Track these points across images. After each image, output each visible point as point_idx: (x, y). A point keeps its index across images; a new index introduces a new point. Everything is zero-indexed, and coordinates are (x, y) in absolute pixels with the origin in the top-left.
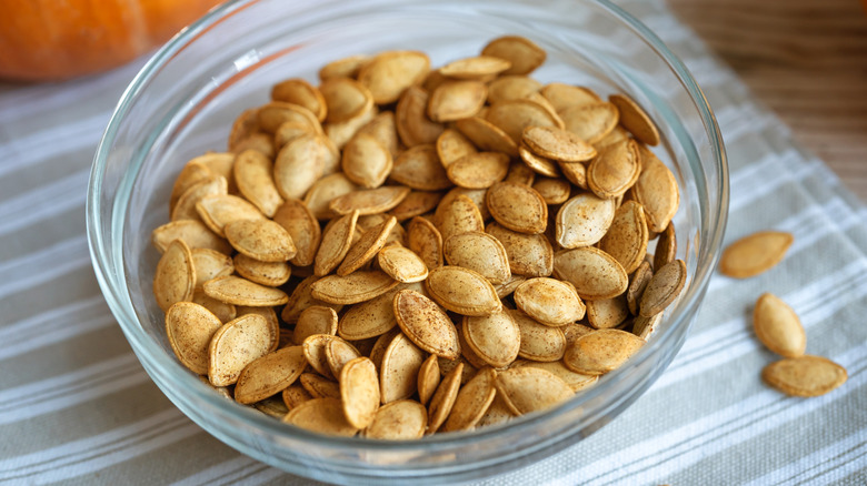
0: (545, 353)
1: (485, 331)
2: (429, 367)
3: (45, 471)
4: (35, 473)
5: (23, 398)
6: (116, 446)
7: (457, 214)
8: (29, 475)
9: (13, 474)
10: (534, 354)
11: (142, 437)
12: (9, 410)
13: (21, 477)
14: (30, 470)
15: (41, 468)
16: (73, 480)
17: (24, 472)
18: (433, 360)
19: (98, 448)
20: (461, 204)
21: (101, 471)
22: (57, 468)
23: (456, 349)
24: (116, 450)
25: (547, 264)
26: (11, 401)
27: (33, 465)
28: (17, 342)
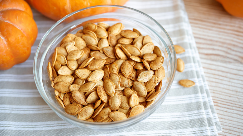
0: (125, 107)
1: (113, 101)
2: (98, 102)
3: (15, 110)
4: (13, 110)
5: (18, 92)
6: (32, 109)
7: (113, 67)
8: (11, 110)
9: (8, 109)
10: (122, 107)
11: (38, 109)
12: (14, 94)
13: (10, 110)
14: (12, 109)
15: (14, 109)
16: (20, 114)
17: (10, 109)
18: (100, 101)
19: (28, 108)
20: (114, 65)
21: (26, 114)
22: (17, 110)
23: (107, 101)
24: (31, 110)
25: (128, 85)
26: (15, 92)
27: (13, 108)
28: (22, 79)
